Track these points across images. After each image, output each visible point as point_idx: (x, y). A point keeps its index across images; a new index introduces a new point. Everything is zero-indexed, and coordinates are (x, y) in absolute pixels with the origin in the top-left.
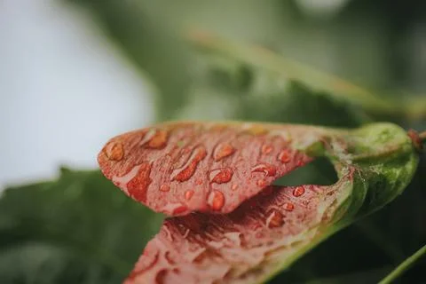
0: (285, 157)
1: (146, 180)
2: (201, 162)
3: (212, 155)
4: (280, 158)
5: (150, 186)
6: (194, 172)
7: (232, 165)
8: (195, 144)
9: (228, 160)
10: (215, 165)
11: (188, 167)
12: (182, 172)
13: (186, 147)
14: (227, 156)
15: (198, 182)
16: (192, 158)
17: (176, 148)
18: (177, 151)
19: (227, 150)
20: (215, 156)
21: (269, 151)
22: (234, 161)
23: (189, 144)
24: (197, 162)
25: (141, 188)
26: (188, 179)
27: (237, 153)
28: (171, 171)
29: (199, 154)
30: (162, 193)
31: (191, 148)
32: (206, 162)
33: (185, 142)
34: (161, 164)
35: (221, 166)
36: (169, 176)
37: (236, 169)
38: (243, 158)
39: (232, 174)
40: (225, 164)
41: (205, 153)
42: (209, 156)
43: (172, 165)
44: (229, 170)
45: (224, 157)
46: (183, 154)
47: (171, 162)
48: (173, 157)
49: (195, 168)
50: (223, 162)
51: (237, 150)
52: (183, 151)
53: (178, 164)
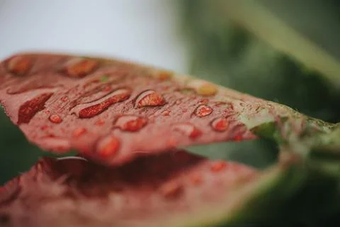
0: (221, 124)
1: (39, 105)
2: (116, 105)
3: (134, 101)
4: (214, 124)
5: (40, 113)
6: (102, 112)
7: (151, 117)
8: (122, 85)
9: (151, 111)
10: (132, 111)
11: (99, 105)
12: (87, 109)
13: (110, 84)
14: (152, 106)
15: (100, 123)
16: (107, 98)
17: (96, 81)
18: (94, 86)
19: (155, 100)
20: (138, 101)
21: (204, 114)
22: (156, 114)
23: (114, 82)
24: (111, 103)
25: (28, 112)
26: (89, 117)
27: (168, 106)
28: (75, 104)
29: (120, 96)
30: (49, 124)
31: (114, 87)
32: (122, 105)
33: (111, 79)
34: (67, 93)
35: (138, 114)
36: (70, 109)
37: (153, 122)
38: (170, 114)
39: (144, 125)
40: (143, 114)
41: (128, 97)
42: (130, 99)
43: (80, 98)
44: (144, 121)
45: (147, 106)
46: (101, 90)
47: (80, 94)
48: (87, 90)
49: (105, 109)
50: (143, 110)
51: (167, 103)
52: (103, 87)
53: (88, 99)
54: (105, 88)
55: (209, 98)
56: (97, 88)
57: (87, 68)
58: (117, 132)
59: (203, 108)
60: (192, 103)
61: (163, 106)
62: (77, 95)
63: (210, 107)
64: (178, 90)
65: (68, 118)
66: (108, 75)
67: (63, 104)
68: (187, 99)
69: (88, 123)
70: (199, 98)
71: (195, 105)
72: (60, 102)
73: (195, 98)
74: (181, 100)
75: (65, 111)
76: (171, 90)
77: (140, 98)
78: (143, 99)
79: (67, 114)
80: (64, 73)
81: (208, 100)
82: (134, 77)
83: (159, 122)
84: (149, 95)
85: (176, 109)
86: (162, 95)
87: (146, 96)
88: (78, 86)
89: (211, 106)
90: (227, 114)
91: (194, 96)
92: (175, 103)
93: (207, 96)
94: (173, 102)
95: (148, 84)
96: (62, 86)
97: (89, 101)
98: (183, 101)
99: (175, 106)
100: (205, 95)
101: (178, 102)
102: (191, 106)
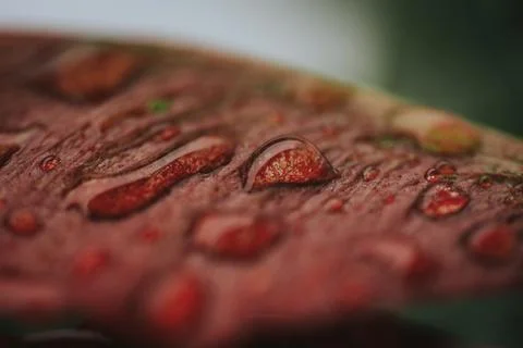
0: (493, 241)
2: (194, 179)
3: (243, 171)
4: (475, 241)
6: (153, 201)
7: (292, 217)
8: (209, 122)
9: (292, 199)
10: (239, 199)
11: (144, 180)
12: (113, 192)
13: (174, 121)
14: (295, 185)
15: (149, 235)
16: (169, 159)
17: (137, 113)
18: (132, 125)
19: (302, 168)
20: (254, 170)
21: (444, 210)
22: (308, 206)
23: (187, 115)
24: (179, 175)
27: (339, 185)
28: (78, 177)
29: (204, 154)
31: (187, 128)
32: (210, 180)
33: (179, 106)
34: (56, 146)
35: (255, 207)
36: (64, 193)
37: (300, 231)
38: (347, 207)
39: (275, 240)
40: (271, 207)
41: (227, 157)
42: (233, 166)
43: (91, 160)
44: (272, 228)
45: (279, 184)
46: (150, 139)
47: (92, 149)
48: (110, 137)
49: (163, 192)
50: (270, 197)
51: (337, 177)
52: (155, 129)
53: (116, 165)
54: (160, 133)
55: (455, 162)
56: (138, 133)
57: (112, 75)
58: (196, 262)
59: (442, 193)
60: (406, 177)
61: (326, 183)
62: (83, 153)
63: (459, 190)
64: (367, 138)
65: (58, 221)
66: (170, 96)
67: (45, 180)
68: (395, 163)
69: (114, 235)
70: (428, 163)
71: (417, 183)
72: (36, 172)
73: (416, 162)
74: (375, 166)
75: (48, 201)
76: (346, 138)
77: (261, 162)
78: (269, 163)
79: (54, 208)
80: (49, 89)
81: (454, 169)
82: (242, 101)
83: (315, 233)
84: (287, 152)
85: (363, 194)
86: (323, 153)
87: (278, 156)
88: (87, 126)
89: (464, 184)
90: (511, 212)
91: (412, 156)
92: (360, 176)
93: (449, 157)
94: (354, 172)
95: (281, 121)
96: (42, 126)
97: (116, 168)
98: (383, 170)
99: (360, 184)
100: (444, 155)
101: (367, 173)
102: (406, 185)
